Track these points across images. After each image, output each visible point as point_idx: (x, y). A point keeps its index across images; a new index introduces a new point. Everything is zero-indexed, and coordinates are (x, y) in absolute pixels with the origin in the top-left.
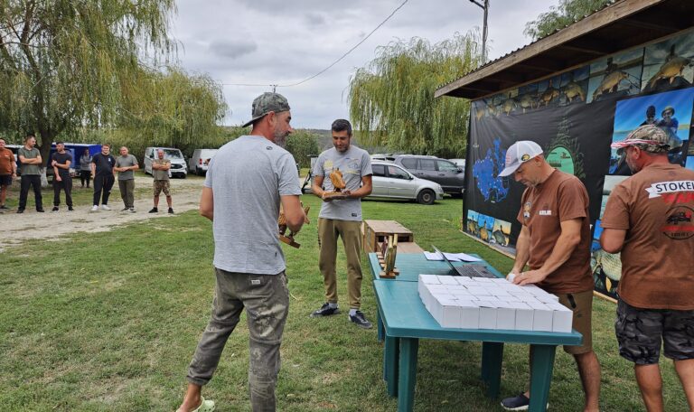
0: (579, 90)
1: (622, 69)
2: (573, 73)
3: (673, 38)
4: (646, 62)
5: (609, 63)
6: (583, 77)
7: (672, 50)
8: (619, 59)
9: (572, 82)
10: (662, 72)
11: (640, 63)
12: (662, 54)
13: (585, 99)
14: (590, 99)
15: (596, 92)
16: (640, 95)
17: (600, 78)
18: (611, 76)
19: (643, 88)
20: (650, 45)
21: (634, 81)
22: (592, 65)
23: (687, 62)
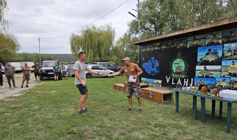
0: (184, 44)
1: (199, 39)
3: (214, 33)
4: (206, 38)
6: (185, 41)
7: (215, 36)
8: (197, 37)
9: (181, 42)
10: (212, 40)
12: (212, 36)
13: (187, 47)
14: (188, 46)
15: (190, 45)
16: (206, 46)
18: (195, 41)
19: (206, 44)
20: (207, 34)
21: (203, 42)
22: (188, 38)
23: (219, 39)
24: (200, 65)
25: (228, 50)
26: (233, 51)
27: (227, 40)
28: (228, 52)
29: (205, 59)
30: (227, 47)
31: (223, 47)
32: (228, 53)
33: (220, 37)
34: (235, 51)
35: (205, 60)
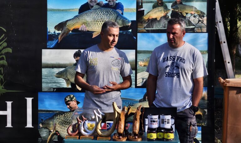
24: (58, 46)
28: (154, 7)
29: (76, 26)
32: (156, 10)
35: (76, 30)
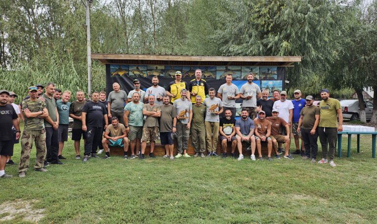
0: (211, 74)
1: (232, 71)
2: (207, 67)
3: (252, 67)
4: (242, 71)
5: (226, 68)
6: (213, 70)
7: (252, 69)
8: (230, 68)
9: (207, 70)
11: (240, 71)
12: (248, 70)
13: (216, 78)
14: (218, 78)
15: (221, 76)
16: (241, 80)
17: (223, 72)
18: (228, 72)
19: (242, 78)
20: (243, 67)
21: (238, 76)
22: (217, 67)
23: (257, 74)
25: (266, 87)
26: (271, 89)
27: (264, 76)
28: (266, 89)
30: (265, 84)
31: (261, 83)
33: (258, 72)
34: (272, 88)
